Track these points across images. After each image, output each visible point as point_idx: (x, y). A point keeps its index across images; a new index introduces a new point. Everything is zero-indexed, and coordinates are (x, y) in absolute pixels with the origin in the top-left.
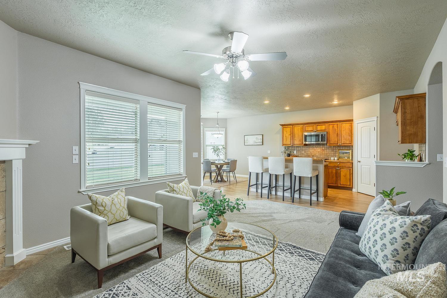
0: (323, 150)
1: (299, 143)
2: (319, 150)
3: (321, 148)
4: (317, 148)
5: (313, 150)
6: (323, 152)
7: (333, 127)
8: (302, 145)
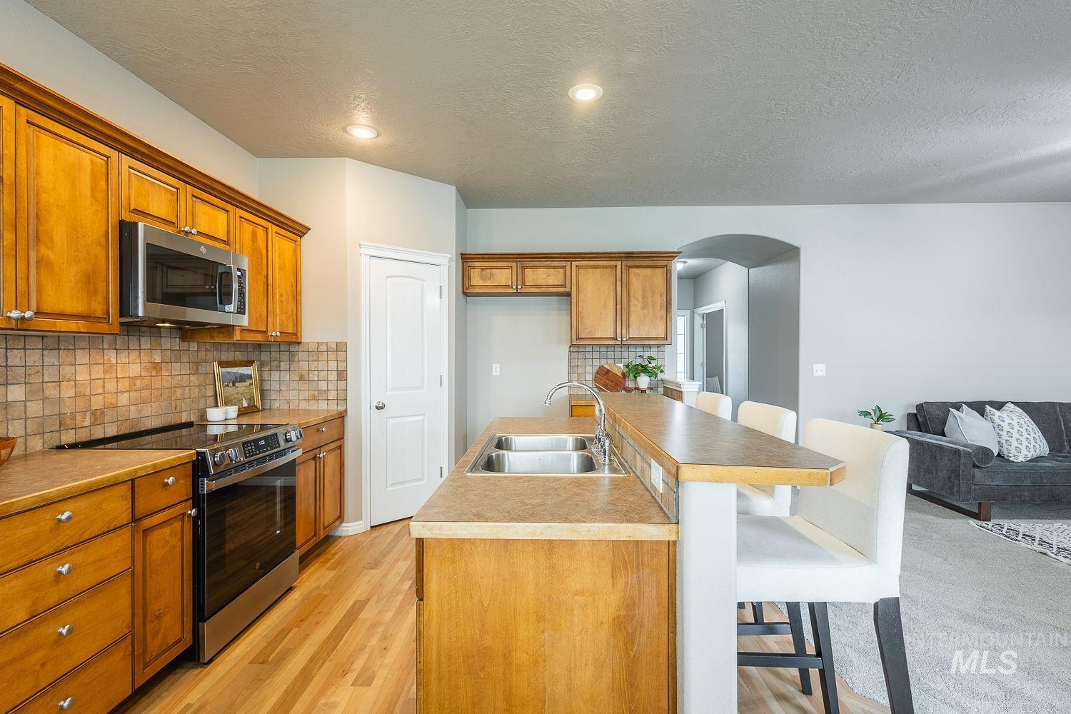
0: (155, 366)
1: (80, 308)
2: (135, 370)
3: (145, 357)
4: (124, 357)
5: (98, 372)
6: (157, 383)
7: (254, 236)
8: (103, 327)
